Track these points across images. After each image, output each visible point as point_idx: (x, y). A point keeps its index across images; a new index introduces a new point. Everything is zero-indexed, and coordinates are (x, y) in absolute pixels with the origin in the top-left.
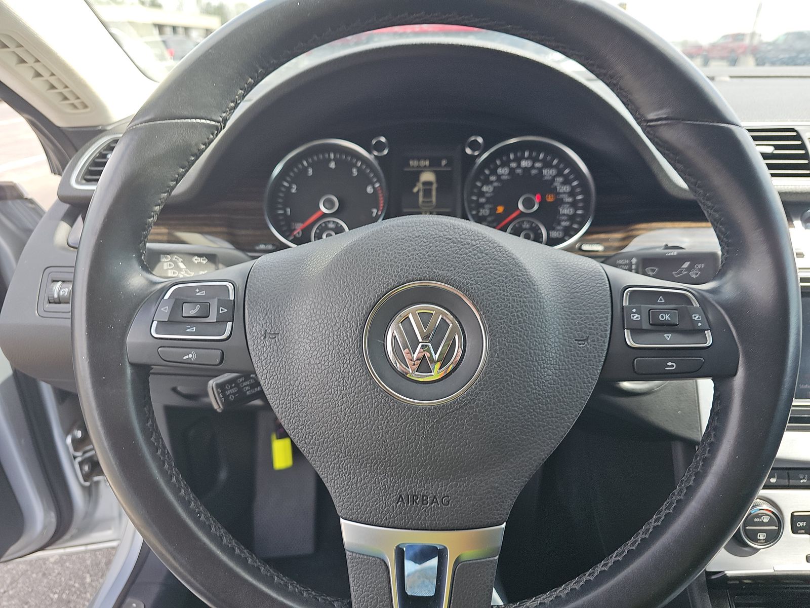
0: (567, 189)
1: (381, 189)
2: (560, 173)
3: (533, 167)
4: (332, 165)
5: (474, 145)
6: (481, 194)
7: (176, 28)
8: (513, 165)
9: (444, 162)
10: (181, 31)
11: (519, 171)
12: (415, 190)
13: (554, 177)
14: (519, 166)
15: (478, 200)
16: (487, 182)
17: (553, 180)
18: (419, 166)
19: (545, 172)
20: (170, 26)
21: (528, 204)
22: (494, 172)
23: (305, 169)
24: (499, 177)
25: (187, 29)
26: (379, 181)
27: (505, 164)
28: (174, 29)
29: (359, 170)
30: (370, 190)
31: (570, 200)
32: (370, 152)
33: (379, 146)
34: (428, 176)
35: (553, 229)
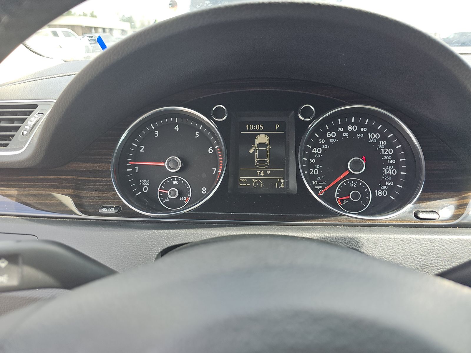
0: (390, 151)
1: (221, 150)
2: (383, 137)
3: (359, 131)
4: (177, 128)
5: (306, 112)
6: (312, 155)
7: (105, 29)
8: (341, 129)
9: (277, 126)
10: (107, 30)
11: (346, 135)
12: (251, 151)
13: (378, 140)
14: (346, 130)
15: (309, 161)
16: (317, 145)
17: (378, 143)
18: (254, 130)
19: (370, 136)
20: (101, 28)
21: (356, 165)
22: (323, 136)
23: (153, 132)
24: (327, 140)
25: (111, 30)
26: (218, 143)
27: (333, 129)
28: (104, 30)
29: (201, 133)
30: (210, 150)
31: (394, 162)
32: (210, 118)
33: (219, 113)
34: (262, 139)
35: (379, 189)
